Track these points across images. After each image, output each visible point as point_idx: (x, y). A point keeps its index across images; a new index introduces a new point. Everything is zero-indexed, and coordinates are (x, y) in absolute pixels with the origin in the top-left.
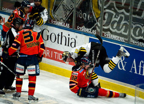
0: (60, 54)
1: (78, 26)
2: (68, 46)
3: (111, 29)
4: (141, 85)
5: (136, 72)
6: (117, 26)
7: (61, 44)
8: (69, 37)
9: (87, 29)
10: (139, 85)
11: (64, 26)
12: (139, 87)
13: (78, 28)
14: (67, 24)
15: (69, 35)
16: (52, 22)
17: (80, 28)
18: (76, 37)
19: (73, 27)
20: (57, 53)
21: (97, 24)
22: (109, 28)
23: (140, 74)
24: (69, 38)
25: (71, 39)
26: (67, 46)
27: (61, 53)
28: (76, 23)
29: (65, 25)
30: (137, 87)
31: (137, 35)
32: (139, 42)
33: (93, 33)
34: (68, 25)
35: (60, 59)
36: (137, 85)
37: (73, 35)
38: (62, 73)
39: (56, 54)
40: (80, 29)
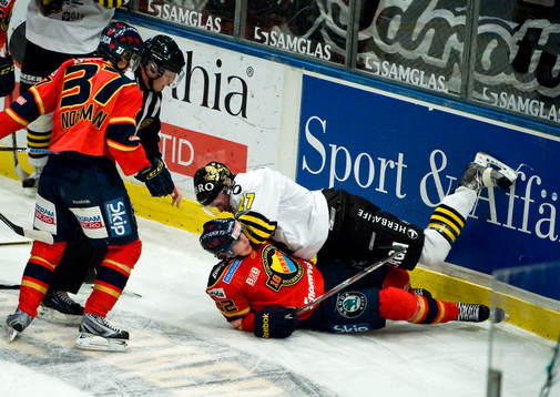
0: (181, 141)
1: (257, 28)
2: (216, 107)
3: (378, 41)
4: (516, 270)
5: (494, 220)
6: (399, 31)
7: (187, 99)
8: (218, 70)
9: (292, 39)
10: (507, 272)
11: (197, 24)
12: (506, 278)
13: (257, 37)
14: (210, 18)
15: (219, 63)
16: (150, 9)
17: (266, 34)
18: (250, 71)
19: (236, 31)
20: (170, 137)
21: (324, 20)
22: (372, 38)
23: (509, 225)
24: (218, 76)
25: (230, 79)
26: (209, 111)
27: (185, 137)
28: (248, 14)
29: (204, 22)
30: (501, 279)
31: (486, 69)
32: (509, 95)
33: (318, 55)
34: (214, 25)
35: (180, 162)
36: (497, 273)
37: (235, 63)
38: (191, 219)
39: (167, 140)
40: (263, 39)
